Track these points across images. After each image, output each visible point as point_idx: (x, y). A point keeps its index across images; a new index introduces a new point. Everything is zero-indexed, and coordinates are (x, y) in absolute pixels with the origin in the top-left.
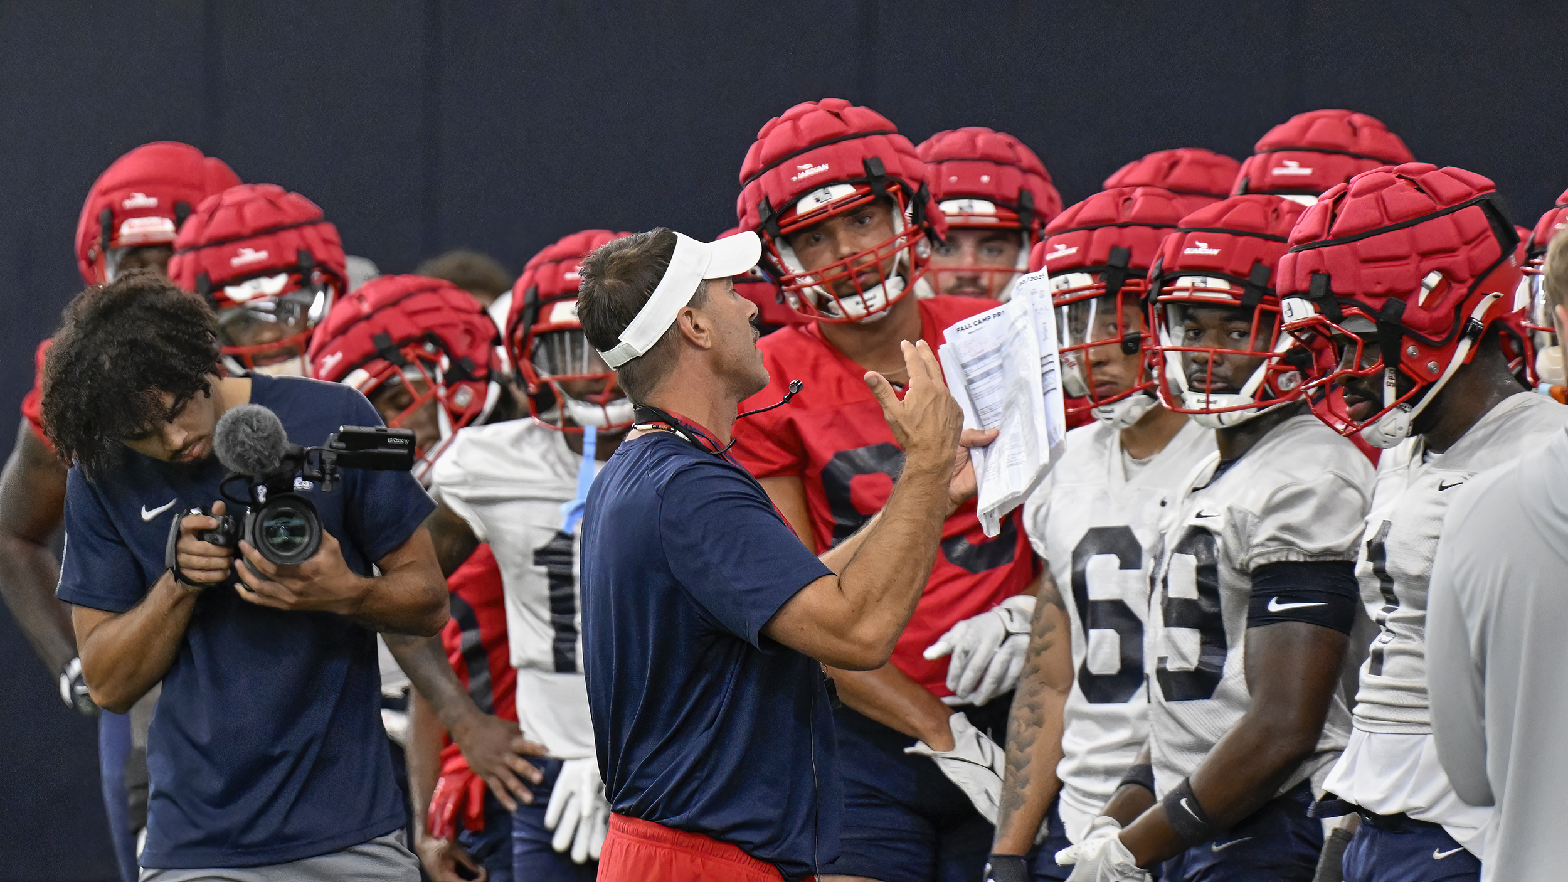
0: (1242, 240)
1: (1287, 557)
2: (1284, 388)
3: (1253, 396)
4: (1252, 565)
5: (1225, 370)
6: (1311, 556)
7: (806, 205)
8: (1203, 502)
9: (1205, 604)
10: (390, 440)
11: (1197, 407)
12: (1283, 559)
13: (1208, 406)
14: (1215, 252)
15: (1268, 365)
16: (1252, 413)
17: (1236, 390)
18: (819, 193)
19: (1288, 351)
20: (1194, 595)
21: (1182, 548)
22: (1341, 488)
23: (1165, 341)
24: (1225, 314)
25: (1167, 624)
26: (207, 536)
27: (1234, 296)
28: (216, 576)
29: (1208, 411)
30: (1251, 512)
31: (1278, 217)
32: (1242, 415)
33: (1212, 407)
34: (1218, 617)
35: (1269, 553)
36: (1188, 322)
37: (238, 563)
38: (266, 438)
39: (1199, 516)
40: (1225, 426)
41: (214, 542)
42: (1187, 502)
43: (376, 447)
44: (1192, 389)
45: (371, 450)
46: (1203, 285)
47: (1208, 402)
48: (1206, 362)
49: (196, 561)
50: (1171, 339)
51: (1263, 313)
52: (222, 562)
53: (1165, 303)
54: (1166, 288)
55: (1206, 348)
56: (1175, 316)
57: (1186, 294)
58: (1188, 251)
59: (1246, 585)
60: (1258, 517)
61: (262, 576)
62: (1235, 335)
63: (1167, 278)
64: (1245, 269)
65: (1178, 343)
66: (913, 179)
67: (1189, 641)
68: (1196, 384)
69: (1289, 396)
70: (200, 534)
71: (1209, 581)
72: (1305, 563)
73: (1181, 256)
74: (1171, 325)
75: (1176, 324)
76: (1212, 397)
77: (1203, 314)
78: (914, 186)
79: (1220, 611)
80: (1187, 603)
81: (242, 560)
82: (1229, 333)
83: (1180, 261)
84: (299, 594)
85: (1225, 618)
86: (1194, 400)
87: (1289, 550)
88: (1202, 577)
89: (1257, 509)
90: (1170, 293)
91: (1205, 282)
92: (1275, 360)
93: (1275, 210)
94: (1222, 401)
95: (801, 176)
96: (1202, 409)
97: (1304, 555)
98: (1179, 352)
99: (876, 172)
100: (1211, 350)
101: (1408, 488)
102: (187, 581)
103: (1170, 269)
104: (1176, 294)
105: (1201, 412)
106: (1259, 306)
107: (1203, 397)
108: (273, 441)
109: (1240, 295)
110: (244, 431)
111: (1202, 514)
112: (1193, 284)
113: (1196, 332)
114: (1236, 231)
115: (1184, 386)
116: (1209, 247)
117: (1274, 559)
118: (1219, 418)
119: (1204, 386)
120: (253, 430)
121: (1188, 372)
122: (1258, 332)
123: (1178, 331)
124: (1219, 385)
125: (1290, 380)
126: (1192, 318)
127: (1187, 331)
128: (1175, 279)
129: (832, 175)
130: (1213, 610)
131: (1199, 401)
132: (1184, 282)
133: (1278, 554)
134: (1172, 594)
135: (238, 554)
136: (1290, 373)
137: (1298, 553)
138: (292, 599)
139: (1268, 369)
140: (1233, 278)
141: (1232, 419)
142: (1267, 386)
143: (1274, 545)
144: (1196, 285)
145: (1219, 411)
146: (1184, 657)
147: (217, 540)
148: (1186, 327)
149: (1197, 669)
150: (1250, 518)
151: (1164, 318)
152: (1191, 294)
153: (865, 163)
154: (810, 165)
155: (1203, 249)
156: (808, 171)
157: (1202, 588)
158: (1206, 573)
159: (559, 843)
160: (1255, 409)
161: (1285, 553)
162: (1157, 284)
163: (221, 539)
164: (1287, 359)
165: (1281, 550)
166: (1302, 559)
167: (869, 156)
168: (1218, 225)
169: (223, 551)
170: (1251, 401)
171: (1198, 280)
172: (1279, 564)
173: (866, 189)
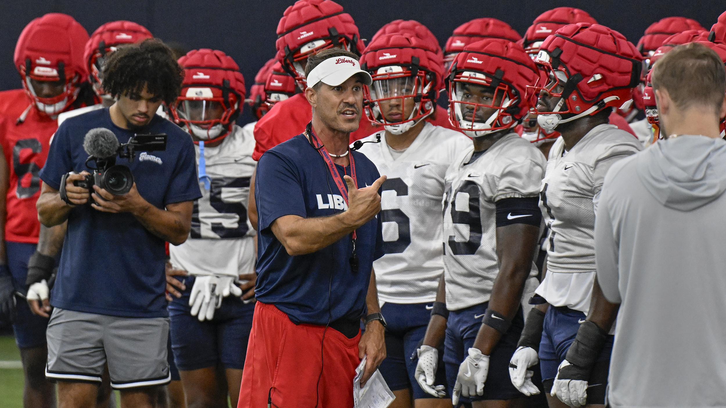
0: (493, 58)
1: (514, 195)
2: (504, 123)
3: (491, 125)
4: (497, 199)
5: (480, 113)
6: (524, 196)
7: (305, 50)
8: (471, 170)
9: (473, 214)
10: (156, 138)
11: (466, 127)
12: (512, 196)
13: (472, 127)
14: (481, 62)
15: (499, 112)
16: (489, 132)
17: (484, 122)
18: (310, 44)
19: (508, 107)
20: (468, 210)
21: (462, 189)
22: (534, 166)
23: (454, 98)
24: (483, 89)
25: (454, 222)
26: (79, 184)
27: (487, 82)
28: (84, 201)
29: (472, 130)
30: (496, 176)
31: (507, 49)
32: (485, 133)
33: (474, 128)
34: (479, 220)
35: (506, 194)
36: (465, 91)
37: (93, 195)
38: (111, 143)
39: (469, 176)
40: (477, 136)
41: (83, 186)
42: (461, 169)
43: (151, 142)
44: (464, 119)
45: (148, 143)
46: (474, 76)
47: (472, 126)
48: (473, 109)
49: (75, 195)
50: (456, 97)
51: (499, 90)
52: (86, 195)
53: (455, 82)
54: (457, 76)
55: (472, 103)
56: (459, 87)
57: (467, 79)
58: (469, 61)
59: (493, 207)
60: (499, 178)
61: (105, 200)
62: (485, 98)
63: (458, 71)
64: (493, 70)
65: (460, 100)
66: (350, 34)
67: (465, 229)
68: (467, 117)
69: (506, 126)
70: (76, 183)
71: (475, 204)
72: (522, 198)
73: (465, 62)
74: (457, 90)
75: (459, 91)
76: (475, 124)
77: (472, 89)
78: (351, 37)
79: (480, 217)
80: (463, 213)
81: (94, 193)
82: (483, 97)
83: (465, 65)
84: (121, 206)
85: (482, 220)
86: (465, 125)
87: (515, 193)
88: (472, 202)
89: (498, 174)
90: (459, 78)
91: (475, 75)
92: (502, 110)
93: (506, 46)
94: (478, 126)
95: (302, 37)
96: (469, 128)
97: (522, 195)
98: (460, 104)
99: (334, 34)
100: (476, 104)
101: (555, 168)
102: (71, 203)
103: (460, 68)
104: (462, 79)
105: (469, 130)
106: (498, 87)
107: (470, 123)
108: (113, 143)
109: (490, 82)
110: (101, 140)
111: (471, 175)
112: (470, 75)
113: (467, 95)
114: (491, 54)
115: (461, 118)
116: (478, 60)
117: (508, 196)
118: (476, 133)
119: (471, 119)
120: (105, 140)
121: (464, 112)
122: (496, 98)
123: (460, 93)
124: (478, 119)
125: (508, 120)
126: (467, 89)
127: (464, 94)
128: (462, 72)
129: (316, 36)
130: (476, 216)
131: (467, 125)
132: (466, 74)
133: (511, 194)
134: (457, 209)
135: (92, 190)
136: (508, 117)
137: (519, 194)
138: (118, 208)
139: (499, 114)
140: (487, 74)
141: (480, 134)
142: (497, 121)
143: (508, 190)
144: (471, 76)
145: (476, 131)
146: (463, 236)
147: (84, 185)
148: (464, 93)
149: (469, 241)
150: (495, 178)
151: (454, 87)
152: (469, 80)
153: (329, 29)
154: (305, 32)
155: (475, 61)
156: (305, 35)
157: (471, 207)
158: (474, 201)
159: (193, 312)
160: (491, 131)
161: (513, 194)
162: (453, 74)
163: (86, 185)
164: (507, 111)
165: (512, 193)
166: (520, 197)
167: (331, 26)
168: (482, 51)
169: (87, 190)
170: (489, 127)
171: (472, 74)
172: (510, 198)
173: (330, 41)
